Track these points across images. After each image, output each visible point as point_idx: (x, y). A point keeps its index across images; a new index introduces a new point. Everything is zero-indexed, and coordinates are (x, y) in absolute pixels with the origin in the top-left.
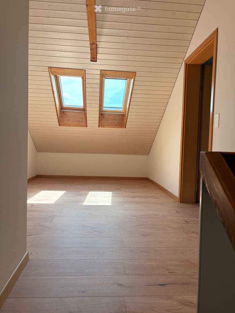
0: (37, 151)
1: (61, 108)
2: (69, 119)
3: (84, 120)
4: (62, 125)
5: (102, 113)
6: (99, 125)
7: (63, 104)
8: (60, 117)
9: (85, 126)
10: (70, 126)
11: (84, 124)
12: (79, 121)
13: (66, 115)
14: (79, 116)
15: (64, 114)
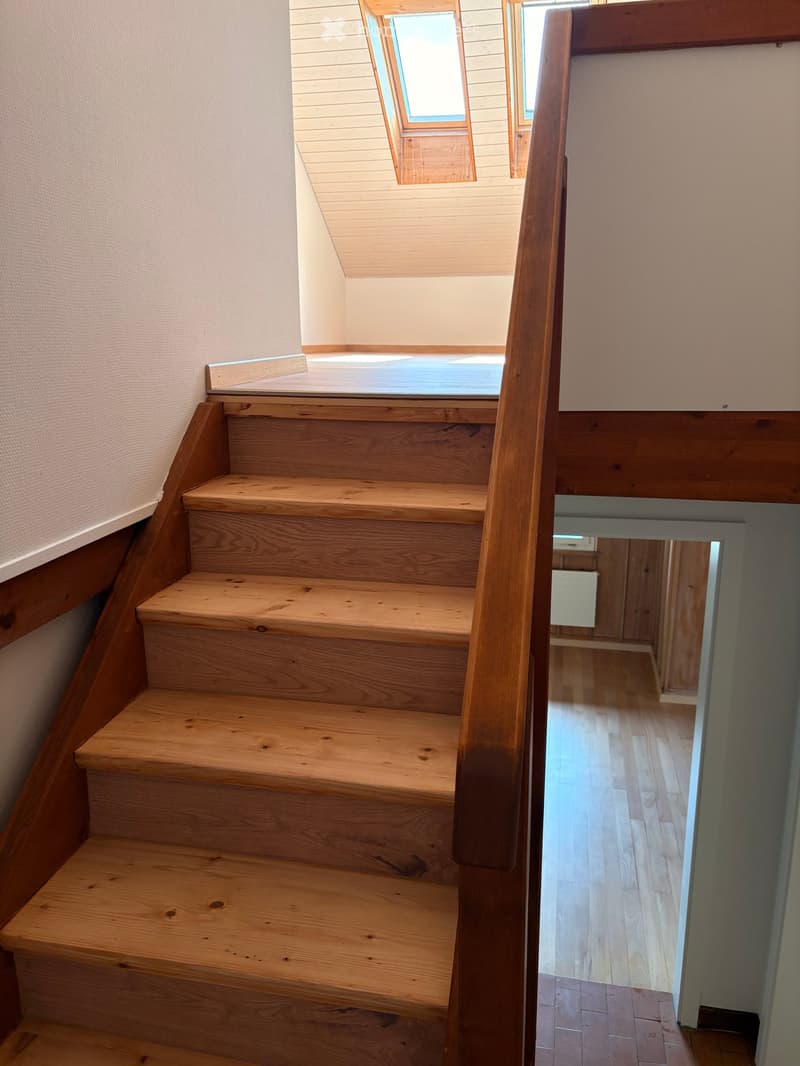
0: (345, 276)
1: (404, 129)
2: (425, 159)
3: (468, 158)
4: (406, 180)
5: (520, 130)
6: (511, 169)
7: (408, 116)
8: (400, 155)
9: (471, 177)
10: (427, 181)
11: (467, 172)
12: (452, 165)
13: (417, 150)
14: (452, 149)
15: (411, 147)
